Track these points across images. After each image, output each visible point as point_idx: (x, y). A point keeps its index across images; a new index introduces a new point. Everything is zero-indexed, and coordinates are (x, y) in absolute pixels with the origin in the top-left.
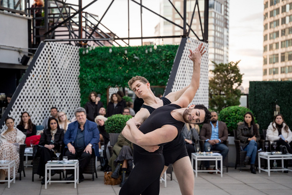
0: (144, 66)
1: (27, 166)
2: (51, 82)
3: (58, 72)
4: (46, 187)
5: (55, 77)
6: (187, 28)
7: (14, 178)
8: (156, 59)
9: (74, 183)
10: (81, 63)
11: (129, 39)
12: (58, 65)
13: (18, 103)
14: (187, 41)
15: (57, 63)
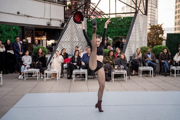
0: (117, 27)
1: (64, 72)
2: (74, 35)
3: (77, 30)
4: (73, 81)
5: (76, 32)
6: (137, 8)
7: (60, 77)
8: (122, 23)
9: (85, 80)
10: (88, 26)
11: (110, 14)
12: (78, 27)
13: (60, 44)
14: (137, 15)
15: (77, 26)
